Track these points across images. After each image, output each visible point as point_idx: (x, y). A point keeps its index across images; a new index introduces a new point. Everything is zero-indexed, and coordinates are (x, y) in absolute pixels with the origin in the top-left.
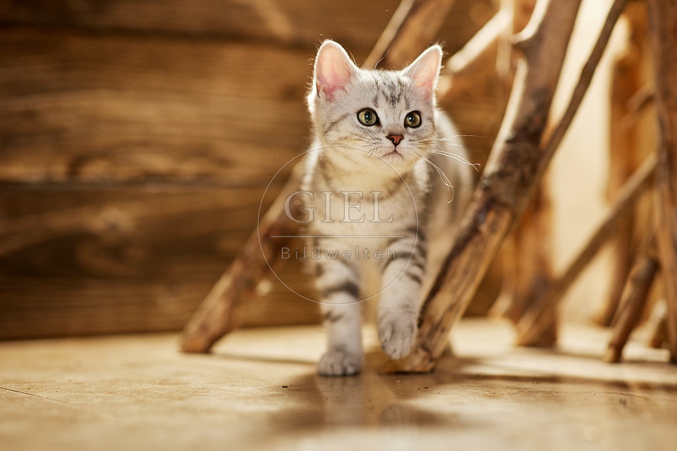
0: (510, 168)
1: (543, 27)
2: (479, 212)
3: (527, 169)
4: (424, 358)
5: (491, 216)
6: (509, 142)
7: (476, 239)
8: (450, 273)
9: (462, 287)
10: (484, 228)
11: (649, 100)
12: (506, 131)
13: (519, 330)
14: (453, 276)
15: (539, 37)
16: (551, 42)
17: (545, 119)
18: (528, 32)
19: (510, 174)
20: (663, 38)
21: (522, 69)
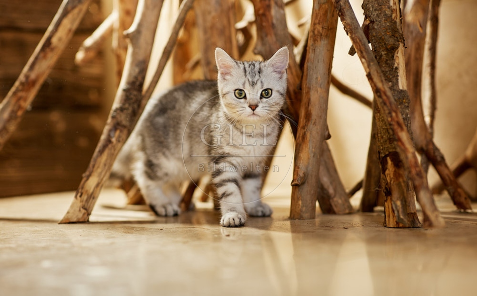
0: (127, 106)
1: (140, 25)
2: (110, 131)
3: (136, 106)
4: (84, 214)
5: (118, 133)
6: (124, 90)
7: (110, 146)
8: (96, 166)
9: (103, 174)
10: (114, 140)
11: (197, 64)
12: (123, 84)
13: (128, 196)
14: (98, 167)
15: (138, 31)
16: (145, 34)
17: (144, 78)
18: (132, 29)
19: (127, 109)
20: (205, 32)
21: (130, 50)
